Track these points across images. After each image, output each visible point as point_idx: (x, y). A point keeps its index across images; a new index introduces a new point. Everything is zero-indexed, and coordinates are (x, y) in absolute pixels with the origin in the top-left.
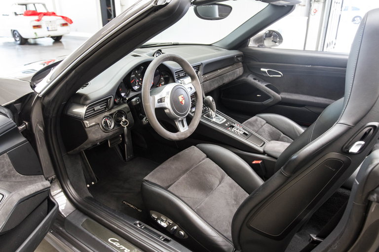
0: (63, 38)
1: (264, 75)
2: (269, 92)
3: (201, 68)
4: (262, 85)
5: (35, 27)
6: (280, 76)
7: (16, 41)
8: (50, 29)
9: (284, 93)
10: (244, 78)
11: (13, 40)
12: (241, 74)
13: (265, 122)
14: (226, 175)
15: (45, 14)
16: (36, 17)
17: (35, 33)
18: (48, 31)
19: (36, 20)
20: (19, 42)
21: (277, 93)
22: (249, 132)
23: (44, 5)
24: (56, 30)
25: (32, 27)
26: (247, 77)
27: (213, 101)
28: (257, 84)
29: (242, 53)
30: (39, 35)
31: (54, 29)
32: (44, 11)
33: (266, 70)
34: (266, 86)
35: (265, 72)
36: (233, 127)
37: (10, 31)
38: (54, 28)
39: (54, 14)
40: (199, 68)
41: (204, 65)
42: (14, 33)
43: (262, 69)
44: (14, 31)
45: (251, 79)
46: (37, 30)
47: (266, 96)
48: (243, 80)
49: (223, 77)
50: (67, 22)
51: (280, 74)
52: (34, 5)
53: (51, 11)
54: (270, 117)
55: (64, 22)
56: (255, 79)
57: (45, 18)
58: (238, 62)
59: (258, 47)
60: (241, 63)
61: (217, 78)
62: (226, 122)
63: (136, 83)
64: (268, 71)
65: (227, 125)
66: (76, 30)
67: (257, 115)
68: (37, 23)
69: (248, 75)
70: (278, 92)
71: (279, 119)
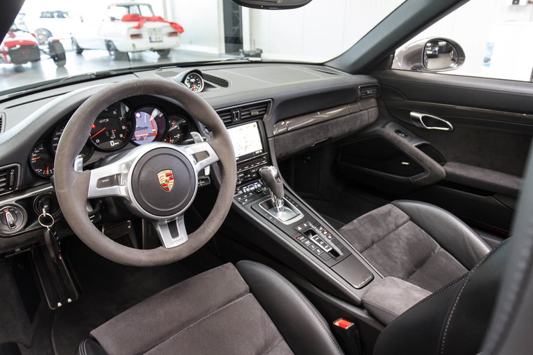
0: (171, 52)
1: (417, 125)
2: (422, 160)
3: (271, 108)
4: (411, 145)
5: (134, 36)
6: (447, 129)
7: (111, 55)
8: (153, 40)
9: (453, 164)
10: (378, 128)
11: (106, 53)
12: (372, 120)
13: (406, 217)
14: (280, 337)
15: (149, 19)
16: (136, 24)
17: (134, 45)
18: (151, 42)
19: (134, 27)
20: (113, 57)
21: (439, 162)
22: (343, 249)
23: (150, 6)
24: (161, 41)
25: (129, 38)
26: (383, 127)
27: (278, 176)
28: (400, 142)
29: (375, 80)
30: (139, 47)
31: (158, 40)
32: (149, 15)
33: (420, 116)
34: (417, 146)
35: (417, 119)
36: (314, 233)
37: (104, 41)
38: (159, 38)
39: (160, 19)
40: (266, 107)
41: (277, 104)
42: (109, 45)
43: (413, 114)
44: (109, 41)
45: (389, 131)
46: (136, 41)
47: (417, 167)
48: (375, 131)
49: (327, 126)
50: (177, 30)
51: (447, 126)
52: (138, 6)
53: (157, 15)
54: (418, 209)
55: (172, 30)
56: (397, 132)
57: (148, 25)
58: (368, 97)
59: (414, 70)
60: (373, 100)
61: (313, 127)
62: (300, 223)
63: (111, 134)
64: (423, 118)
65: (300, 228)
66: (191, 43)
67: (395, 202)
68: (136, 32)
69: (386, 124)
70: (442, 161)
71: (435, 216)
